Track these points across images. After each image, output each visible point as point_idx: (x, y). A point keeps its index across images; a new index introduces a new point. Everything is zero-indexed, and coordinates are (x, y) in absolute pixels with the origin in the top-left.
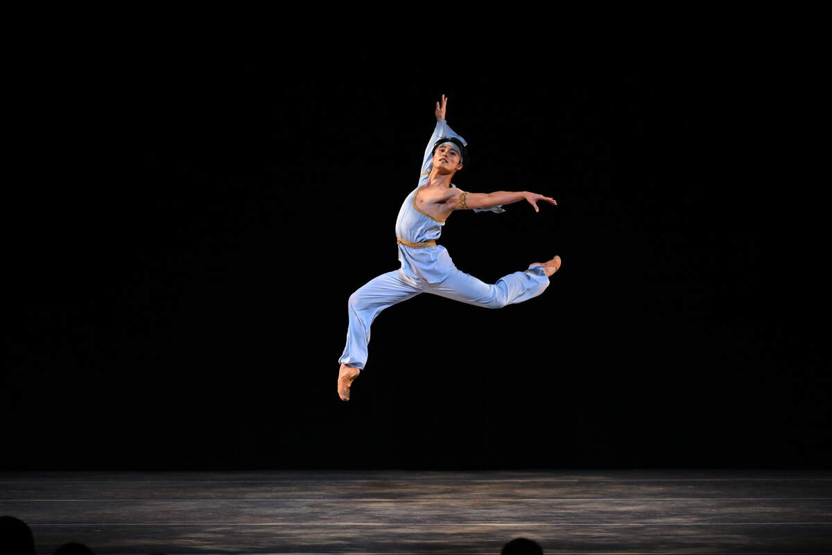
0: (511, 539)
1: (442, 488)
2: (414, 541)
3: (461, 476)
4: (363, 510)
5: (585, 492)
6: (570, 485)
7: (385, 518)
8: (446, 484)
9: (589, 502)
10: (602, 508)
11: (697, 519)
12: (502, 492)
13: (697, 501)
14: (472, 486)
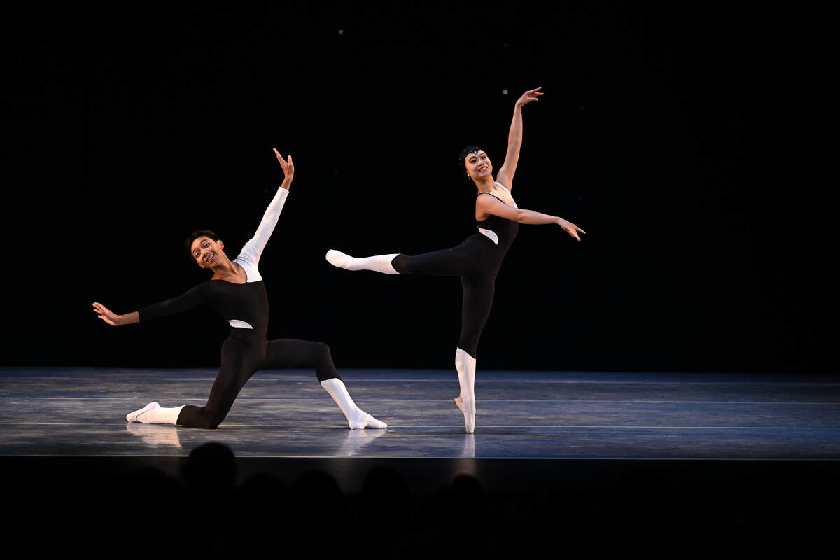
0: (205, 441)
1: (134, 386)
2: (102, 442)
3: (155, 374)
4: (51, 409)
5: (284, 392)
6: (268, 384)
7: (73, 417)
8: (139, 382)
9: (289, 403)
10: (303, 409)
11: (400, 421)
12: (196, 390)
13: (400, 402)
14: (165, 385)
